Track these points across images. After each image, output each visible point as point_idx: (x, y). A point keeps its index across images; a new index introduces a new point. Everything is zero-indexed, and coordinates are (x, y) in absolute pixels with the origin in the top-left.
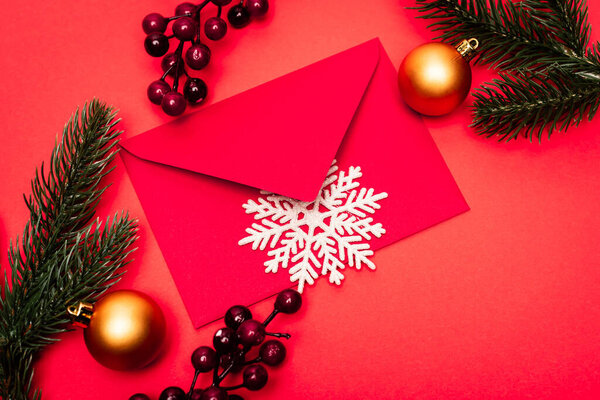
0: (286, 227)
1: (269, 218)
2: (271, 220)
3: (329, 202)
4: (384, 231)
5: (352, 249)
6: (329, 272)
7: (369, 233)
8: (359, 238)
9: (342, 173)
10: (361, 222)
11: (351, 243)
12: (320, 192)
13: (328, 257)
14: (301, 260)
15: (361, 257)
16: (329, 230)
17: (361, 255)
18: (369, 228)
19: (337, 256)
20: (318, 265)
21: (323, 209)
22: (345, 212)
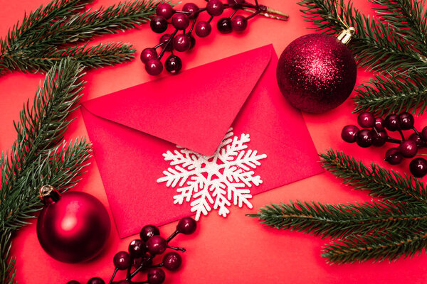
0: (192, 173)
1: (180, 165)
2: (182, 167)
3: (224, 157)
4: (261, 182)
5: (237, 193)
6: (219, 207)
7: (251, 182)
8: (243, 185)
9: (236, 138)
10: (245, 174)
11: (237, 188)
12: (219, 150)
13: (220, 196)
14: (200, 197)
15: (243, 199)
16: (222, 178)
17: (243, 197)
18: (251, 178)
19: (226, 196)
20: (212, 201)
21: (219, 162)
22: (235, 166)
